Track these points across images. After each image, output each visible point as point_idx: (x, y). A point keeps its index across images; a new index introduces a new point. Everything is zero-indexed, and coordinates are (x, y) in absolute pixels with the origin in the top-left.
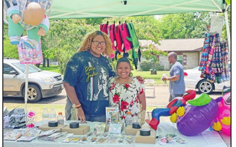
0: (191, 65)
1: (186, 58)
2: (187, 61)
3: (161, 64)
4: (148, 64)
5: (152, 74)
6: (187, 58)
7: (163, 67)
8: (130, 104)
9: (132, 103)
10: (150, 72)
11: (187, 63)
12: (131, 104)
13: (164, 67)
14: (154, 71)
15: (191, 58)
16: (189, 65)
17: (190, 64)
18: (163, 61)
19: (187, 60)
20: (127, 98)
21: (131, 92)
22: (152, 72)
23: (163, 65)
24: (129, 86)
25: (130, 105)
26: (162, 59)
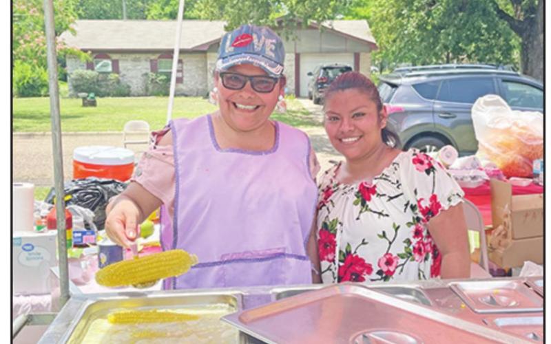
0: (193, 83)
1: (182, 67)
2: (184, 74)
3: (124, 81)
4: (88, 80)
5: (85, 105)
6: (185, 67)
7: (129, 87)
8: (376, 268)
9: (389, 262)
10: (80, 101)
11: (185, 79)
12: (385, 269)
13: (131, 89)
14: (88, 99)
15: (194, 67)
16: (188, 83)
17: (191, 81)
18: (130, 74)
19: (184, 71)
20: (364, 243)
21: (377, 215)
22: (86, 102)
23: (129, 84)
24: (373, 190)
25: (380, 273)
26: (125, 69)
